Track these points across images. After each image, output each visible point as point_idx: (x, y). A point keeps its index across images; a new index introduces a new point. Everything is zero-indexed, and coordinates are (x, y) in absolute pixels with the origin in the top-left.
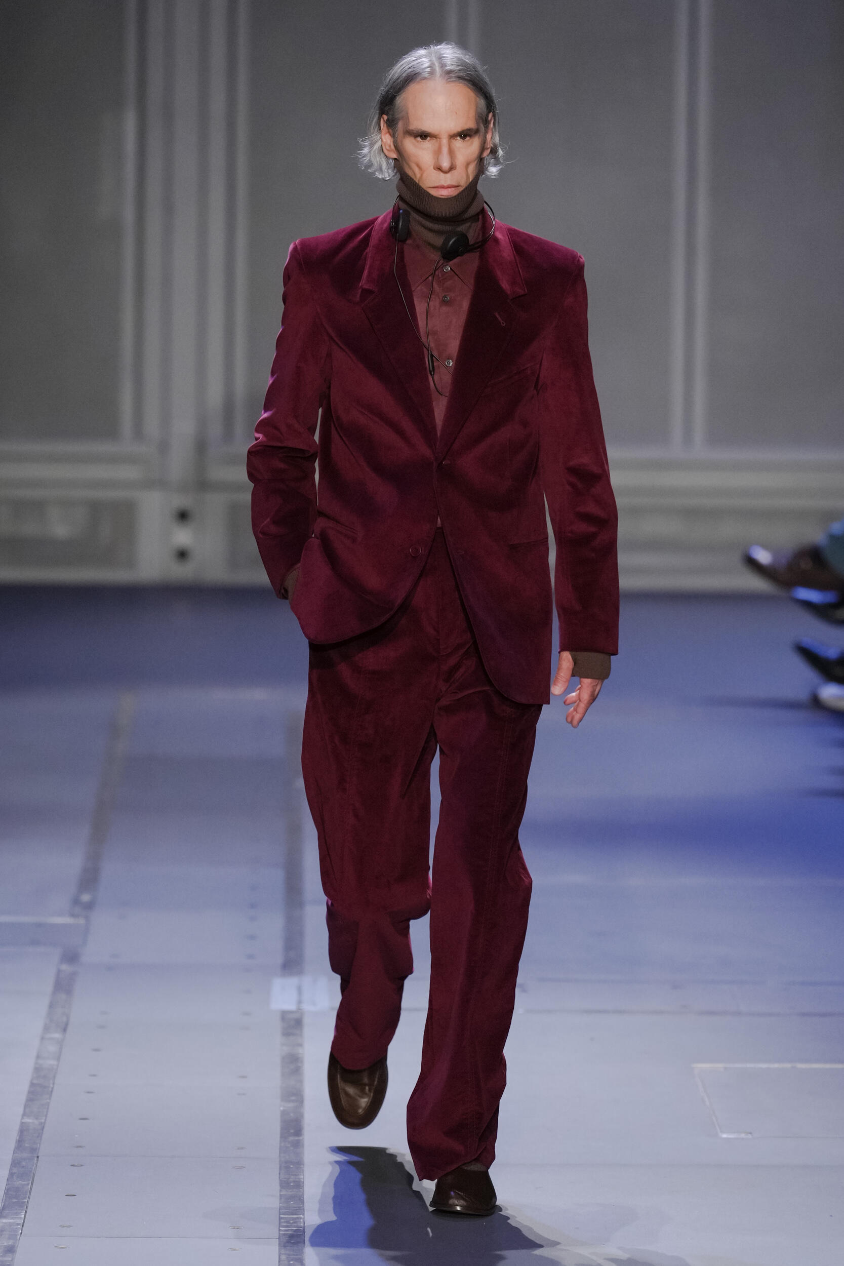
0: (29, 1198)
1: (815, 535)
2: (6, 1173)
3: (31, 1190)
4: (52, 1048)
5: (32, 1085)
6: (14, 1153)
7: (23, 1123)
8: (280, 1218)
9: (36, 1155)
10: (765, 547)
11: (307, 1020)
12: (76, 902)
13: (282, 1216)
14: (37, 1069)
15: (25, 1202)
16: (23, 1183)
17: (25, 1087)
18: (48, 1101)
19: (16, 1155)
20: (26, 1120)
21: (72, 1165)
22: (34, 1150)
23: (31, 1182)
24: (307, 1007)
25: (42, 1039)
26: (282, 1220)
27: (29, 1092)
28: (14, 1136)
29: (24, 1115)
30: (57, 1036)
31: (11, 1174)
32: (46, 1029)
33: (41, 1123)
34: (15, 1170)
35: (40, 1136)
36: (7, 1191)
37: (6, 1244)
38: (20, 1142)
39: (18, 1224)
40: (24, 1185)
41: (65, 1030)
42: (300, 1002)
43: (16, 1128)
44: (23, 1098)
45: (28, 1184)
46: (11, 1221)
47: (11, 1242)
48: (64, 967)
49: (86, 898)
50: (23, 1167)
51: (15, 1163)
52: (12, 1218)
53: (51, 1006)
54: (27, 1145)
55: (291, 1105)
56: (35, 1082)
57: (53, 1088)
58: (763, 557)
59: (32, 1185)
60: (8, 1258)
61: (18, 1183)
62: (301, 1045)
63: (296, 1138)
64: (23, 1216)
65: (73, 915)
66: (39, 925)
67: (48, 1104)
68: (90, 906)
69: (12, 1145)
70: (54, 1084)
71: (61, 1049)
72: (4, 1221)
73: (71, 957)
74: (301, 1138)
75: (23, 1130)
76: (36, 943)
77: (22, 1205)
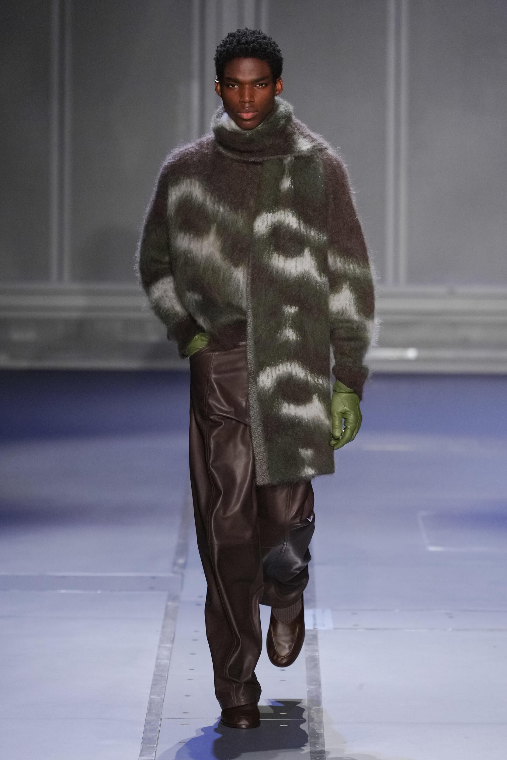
0: (157, 745)
2: (142, 729)
3: (158, 739)
4: (166, 653)
5: (155, 675)
6: (146, 717)
7: (151, 698)
8: (311, 756)
9: (160, 718)
11: (320, 636)
12: (175, 564)
13: (312, 755)
14: (158, 666)
15: (155, 746)
16: (153, 735)
17: (151, 677)
18: (165, 685)
19: (147, 718)
20: (152, 697)
21: (182, 724)
22: (158, 715)
23: (157, 734)
24: (319, 627)
25: (159, 647)
26: (312, 758)
27: (154, 680)
28: (146, 706)
29: (151, 694)
30: (168, 645)
31: (145, 730)
32: (161, 641)
33: (162, 699)
34: (147, 727)
35: (161, 706)
38: (149, 711)
40: (154, 736)
41: (173, 641)
42: (315, 624)
43: (147, 701)
44: (150, 683)
45: (156, 735)
46: (147, 758)
48: (170, 603)
49: (181, 561)
50: (152, 725)
51: (147, 723)
52: (148, 756)
53: (163, 627)
54: (154, 712)
55: (313, 687)
56: (156, 673)
57: (167, 677)
59: (158, 736)
61: (150, 735)
62: (317, 651)
63: (318, 707)
64: (154, 755)
65: (174, 572)
66: (154, 578)
67: (165, 687)
68: (184, 567)
69: (145, 712)
70: (168, 675)
71: (171, 653)
72: (143, 758)
73: (173, 598)
74: (320, 707)
75: (151, 702)
76: (152, 588)
77: (153, 749)
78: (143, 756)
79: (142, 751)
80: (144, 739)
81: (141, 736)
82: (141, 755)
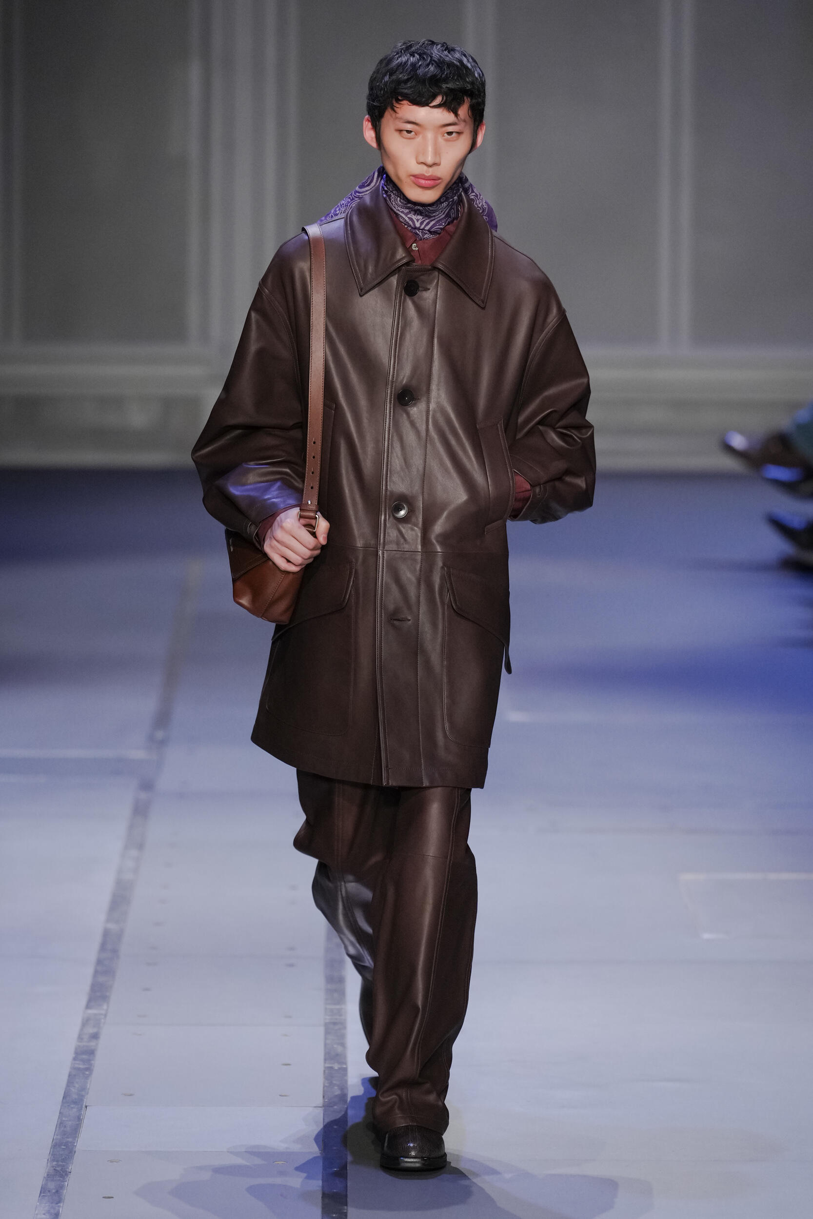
0: (111, 992)
1: (783, 422)
2: (89, 971)
4: (131, 864)
5: (114, 895)
6: (98, 954)
7: (106, 928)
8: (326, 1009)
10: (742, 432)
12: (151, 738)
13: (327, 1006)
14: (118, 882)
17: (108, 897)
18: (127, 909)
20: (111, 926)
21: (148, 964)
22: (115, 951)
23: (112, 978)
25: (122, 856)
26: (327, 1011)
27: (111, 902)
28: (98, 939)
29: (108, 920)
30: (135, 853)
31: (96, 973)
32: (126, 847)
33: (121, 928)
34: (99, 968)
35: (120, 939)
36: (93, 986)
38: (103, 946)
39: (102, 1014)
40: (107, 980)
41: (141, 847)
43: (100, 932)
44: (106, 907)
46: (98, 1011)
47: (95, 1030)
48: (143, 796)
49: (160, 735)
50: (106, 965)
51: (99, 962)
53: (131, 827)
54: (109, 947)
56: (116, 893)
57: (131, 898)
58: (738, 441)
59: (113, 981)
60: (92, 1044)
61: (101, 979)
65: (148, 750)
66: (119, 759)
67: (127, 912)
68: (163, 743)
70: (132, 894)
71: (138, 865)
72: (90, 1011)
73: (147, 786)
75: (106, 934)
76: (117, 773)
77: (105, 998)
78: (91, 1008)
82: (88, 1007)
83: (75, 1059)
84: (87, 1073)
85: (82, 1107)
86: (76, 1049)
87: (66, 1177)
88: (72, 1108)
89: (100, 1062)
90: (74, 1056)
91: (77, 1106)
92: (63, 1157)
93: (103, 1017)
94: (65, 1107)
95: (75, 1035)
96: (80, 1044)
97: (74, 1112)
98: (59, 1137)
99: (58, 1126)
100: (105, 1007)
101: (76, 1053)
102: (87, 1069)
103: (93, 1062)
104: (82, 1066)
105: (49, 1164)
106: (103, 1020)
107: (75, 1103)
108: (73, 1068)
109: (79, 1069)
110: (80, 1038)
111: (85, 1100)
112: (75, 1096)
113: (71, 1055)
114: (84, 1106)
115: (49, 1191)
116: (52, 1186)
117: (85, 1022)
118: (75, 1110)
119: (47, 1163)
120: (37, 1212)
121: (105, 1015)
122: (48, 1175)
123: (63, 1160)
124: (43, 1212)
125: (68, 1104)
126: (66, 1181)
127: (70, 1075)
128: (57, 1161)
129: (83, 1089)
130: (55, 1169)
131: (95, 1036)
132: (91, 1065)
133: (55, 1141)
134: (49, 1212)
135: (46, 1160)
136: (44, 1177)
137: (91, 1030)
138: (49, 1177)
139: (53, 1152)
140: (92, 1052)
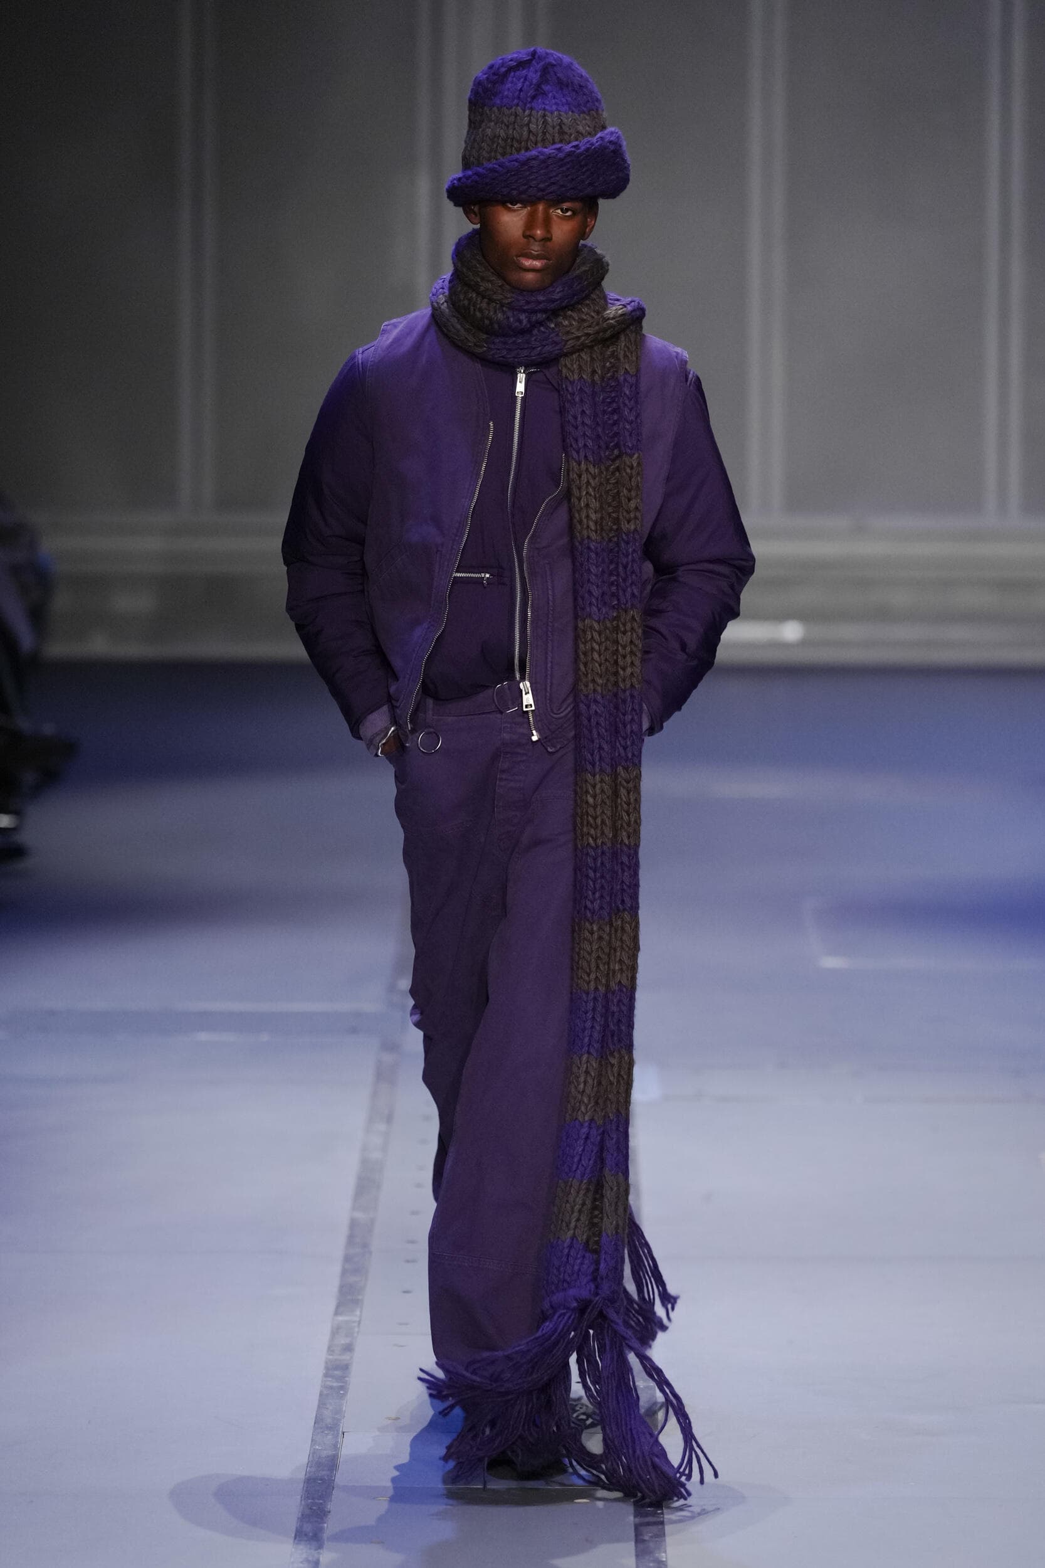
0: (363, 1295)
2: (336, 1269)
3: (365, 1286)
4: (378, 1140)
5: (360, 1178)
6: (345, 1249)
7: (353, 1217)
9: (368, 1251)
14: (364, 1162)
15: (359, 1299)
16: (357, 1279)
17: (353, 1181)
18: (377, 1194)
19: (347, 1251)
20: (359, 1215)
21: (406, 1260)
22: (365, 1246)
23: (364, 1278)
25: (367, 1130)
27: (357, 1186)
28: (343, 1231)
29: (354, 1208)
30: (382, 1127)
31: (344, 1272)
32: (370, 1121)
33: (371, 1218)
34: (348, 1266)
35: (371, 1231)
36: (341, 1287)
37: (343, 1342)
38: (351, 1239)
39: (354, 1322)
40: (359, 1281)
41: (389, 1119)
43: (346, 1222)
44: (351, 1192)
45: (362, 1280)
46: (347, 1318)
47: (348, 1340)
50: (356, 1263)
51: (347, 1259)
52: (349, 1316)
53: (374, 1097)
54: (358, 1241)
56: (362, 1175)
57: (381, 1182)
59: (366, 1281)
60: (346, 1357)
61: (351, 1279)
66: (355, 1014)
67: (377, 1198)
69: (343, 1241)
70: (381, 1177)
71: (387, 1141)
72: (340, 1318)
75: (353, 1224)
76: (354, 1030)
77: (357, 1302)
78: (341, 1314)
79: (338, 1307)
80: (343, 1287)
81: (336, 1282)
82: (337, 1313)
83: (326, 1375)
84: (341, 1392)
85: (338, 1431)
86: (326, 1363)
87: (324, 1518)
88: (327, 1434)
89: (356, 1379)
90: (324, 1372)
91: (332, 1433)
92: (320, 1494)
93: (356, 1324)
94: (318, 1433)
95: (325, 1348)
96: (331, 1357)
97: (329, 1438)
98: (313, 1469)
99: (311, 1455)
100: (358, 1313)
101: (327, 1368)
102: (342, 1388)
103: (347, 1379)
104: (335, 1384)
105: (303, 1502)
106: (356, 1330)
107: (329, 1428)
108: (324, 1387)
109: (331, 1388)
110: (330, 1350)
111: (341, 1425)
112: (329, 1421)
113: (321, 1371)
114: (341, 1433)
115: (306, 1535)
116: (308, 1528)
117: (335, 1331)
118: (330, 1437)
119: (301, 1501)
120: (292, 1560)
121: (359, 1322)
122: (303, 1515)
123: (321, 1497)
124: (301, 1560)
125: (322, 1430)
126: (325, 1523)
127: (321, 1395)
128: (313, 1499)
129: (339, 1411)
130: (311, 1509)
131: (349, 1348)
132: (346, 1382)
133: (308, 1475)
134: (308, 1561)
135: (299, 1497)
136: (298, 1518)
137: (342, 1341)
138: (304, 1518)
139: (307, 1488)
140: (346, 1367)
